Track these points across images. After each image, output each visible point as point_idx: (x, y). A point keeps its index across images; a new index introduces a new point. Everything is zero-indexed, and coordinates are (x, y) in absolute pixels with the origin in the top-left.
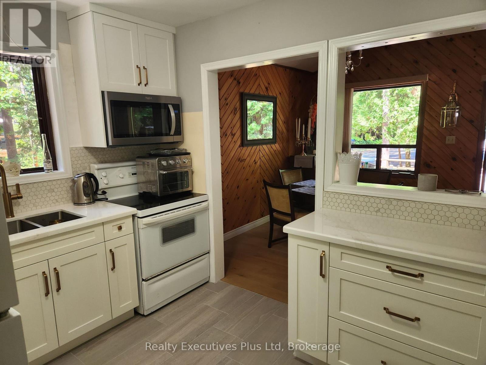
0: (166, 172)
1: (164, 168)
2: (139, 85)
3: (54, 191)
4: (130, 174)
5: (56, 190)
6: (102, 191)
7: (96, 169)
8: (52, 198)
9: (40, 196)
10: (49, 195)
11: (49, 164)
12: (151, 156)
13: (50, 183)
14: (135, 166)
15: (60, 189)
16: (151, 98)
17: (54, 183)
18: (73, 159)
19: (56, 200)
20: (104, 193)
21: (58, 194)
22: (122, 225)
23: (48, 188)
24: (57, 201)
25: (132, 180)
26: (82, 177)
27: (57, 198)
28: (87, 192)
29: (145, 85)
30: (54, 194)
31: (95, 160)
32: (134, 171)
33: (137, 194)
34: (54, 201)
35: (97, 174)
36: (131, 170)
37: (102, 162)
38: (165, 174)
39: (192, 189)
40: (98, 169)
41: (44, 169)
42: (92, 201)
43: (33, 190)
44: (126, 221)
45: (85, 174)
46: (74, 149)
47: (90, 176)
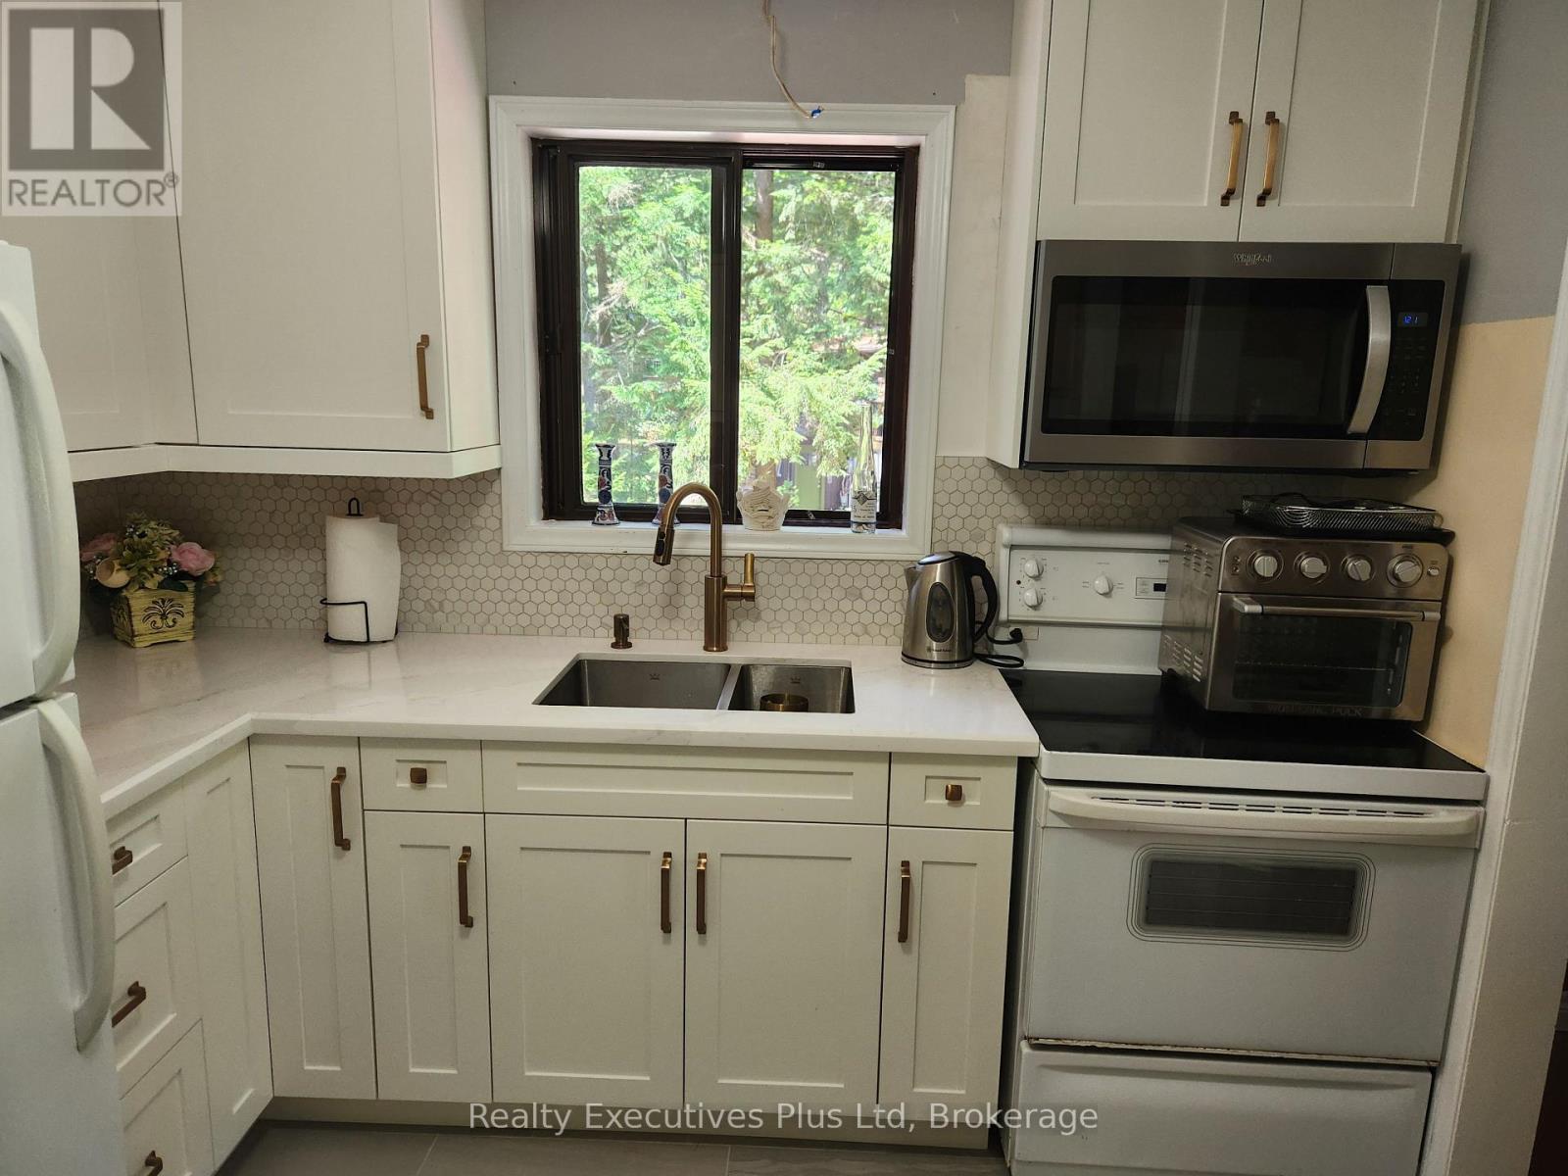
0: (1258, 609)
1: (1257, 587)
2: (1226, 199)
3: (861, 596)
4: (1144, 584)
5: (867, 593)
6: (1012, 629)
7: (1005, 546)
8: (852, 618)
9: (817, 605)
10: (846, 605)
11: (864, 507)
12: (1241, 523)
13: (853, 569)
14: (1166, 557)
15: (881, 594)
16: (1269, 259)
17: (867, 569)
18: (942, 499)
19: (865, 627)
20: (1017, 637)
21: (874, 607)
22: (967, 788)
23: (846, 582)
24: (866, 632)
25: (1151, 610)
26: (939, 565)
27: (866, 618)
28: (938, 623)
29: (1262, 200)
30: (859, 605)
31: (1021, 512)
32: (1161, 574)
33: (1154, 671)
34: (858, 629)
35: (1001, 565)
36: (1155, 568)
37: (1048, 523)
38: (1249, 614)
39: (1419, 718)
40: (1012, 547)
41: (852, 519)
42: (956, 658)
43: (804, 580)
44: (987, 773)
45: (953, 555)
46: (950, 463)
47: (967, 568)
